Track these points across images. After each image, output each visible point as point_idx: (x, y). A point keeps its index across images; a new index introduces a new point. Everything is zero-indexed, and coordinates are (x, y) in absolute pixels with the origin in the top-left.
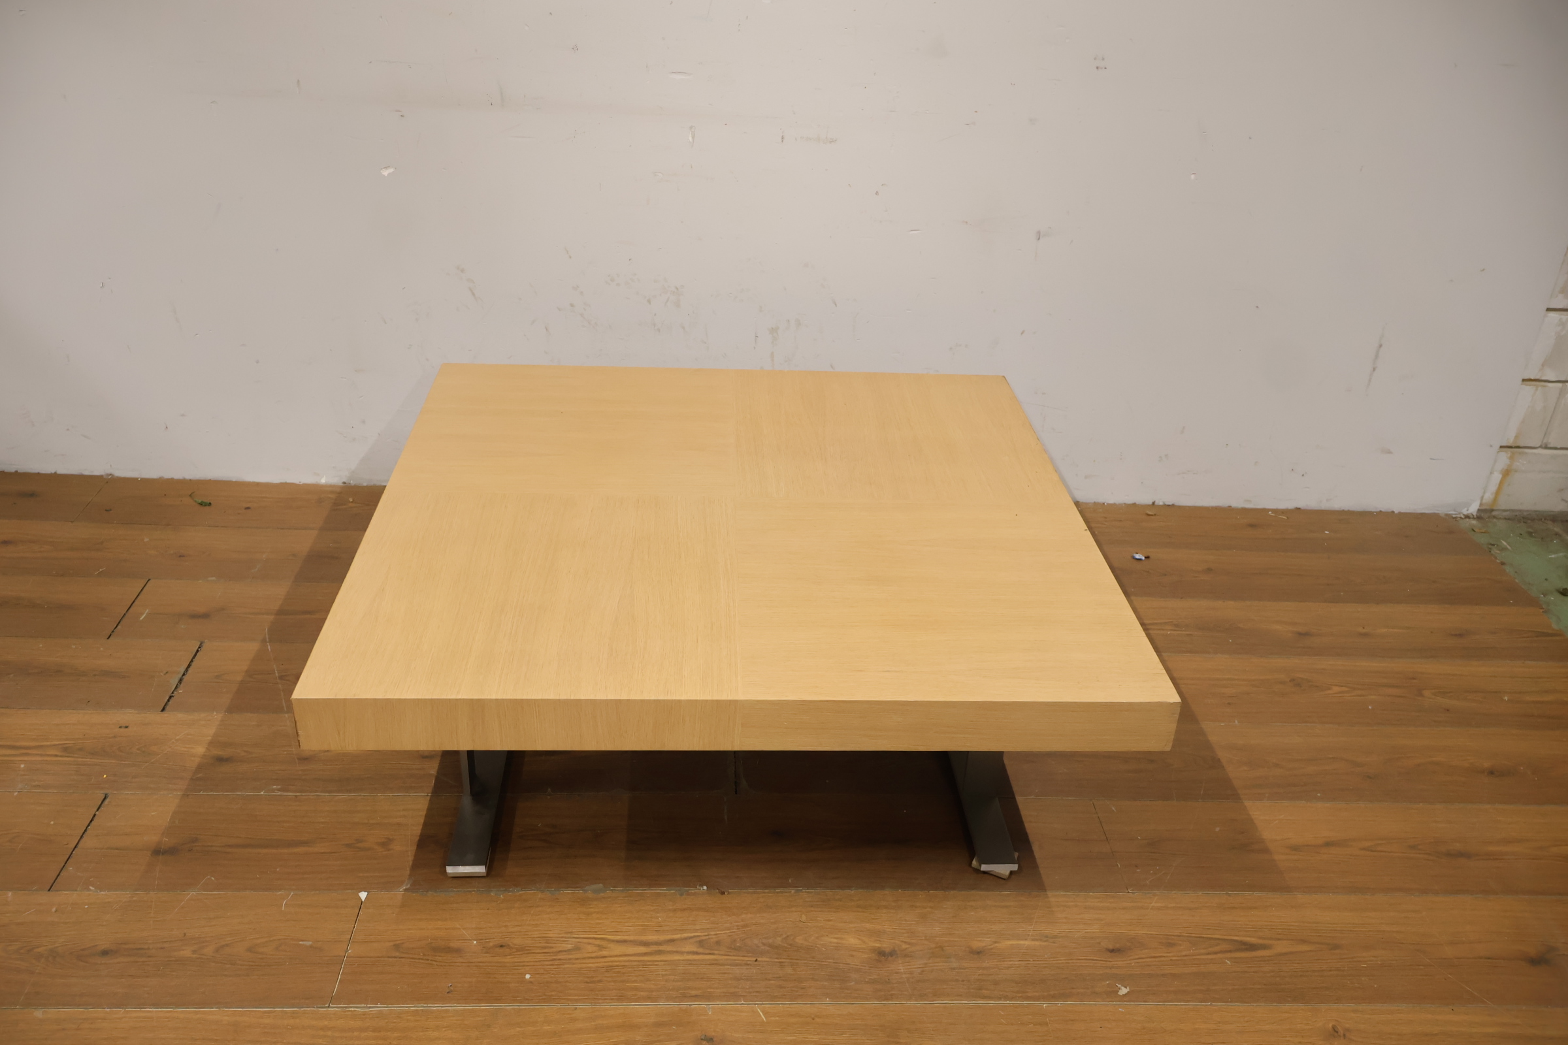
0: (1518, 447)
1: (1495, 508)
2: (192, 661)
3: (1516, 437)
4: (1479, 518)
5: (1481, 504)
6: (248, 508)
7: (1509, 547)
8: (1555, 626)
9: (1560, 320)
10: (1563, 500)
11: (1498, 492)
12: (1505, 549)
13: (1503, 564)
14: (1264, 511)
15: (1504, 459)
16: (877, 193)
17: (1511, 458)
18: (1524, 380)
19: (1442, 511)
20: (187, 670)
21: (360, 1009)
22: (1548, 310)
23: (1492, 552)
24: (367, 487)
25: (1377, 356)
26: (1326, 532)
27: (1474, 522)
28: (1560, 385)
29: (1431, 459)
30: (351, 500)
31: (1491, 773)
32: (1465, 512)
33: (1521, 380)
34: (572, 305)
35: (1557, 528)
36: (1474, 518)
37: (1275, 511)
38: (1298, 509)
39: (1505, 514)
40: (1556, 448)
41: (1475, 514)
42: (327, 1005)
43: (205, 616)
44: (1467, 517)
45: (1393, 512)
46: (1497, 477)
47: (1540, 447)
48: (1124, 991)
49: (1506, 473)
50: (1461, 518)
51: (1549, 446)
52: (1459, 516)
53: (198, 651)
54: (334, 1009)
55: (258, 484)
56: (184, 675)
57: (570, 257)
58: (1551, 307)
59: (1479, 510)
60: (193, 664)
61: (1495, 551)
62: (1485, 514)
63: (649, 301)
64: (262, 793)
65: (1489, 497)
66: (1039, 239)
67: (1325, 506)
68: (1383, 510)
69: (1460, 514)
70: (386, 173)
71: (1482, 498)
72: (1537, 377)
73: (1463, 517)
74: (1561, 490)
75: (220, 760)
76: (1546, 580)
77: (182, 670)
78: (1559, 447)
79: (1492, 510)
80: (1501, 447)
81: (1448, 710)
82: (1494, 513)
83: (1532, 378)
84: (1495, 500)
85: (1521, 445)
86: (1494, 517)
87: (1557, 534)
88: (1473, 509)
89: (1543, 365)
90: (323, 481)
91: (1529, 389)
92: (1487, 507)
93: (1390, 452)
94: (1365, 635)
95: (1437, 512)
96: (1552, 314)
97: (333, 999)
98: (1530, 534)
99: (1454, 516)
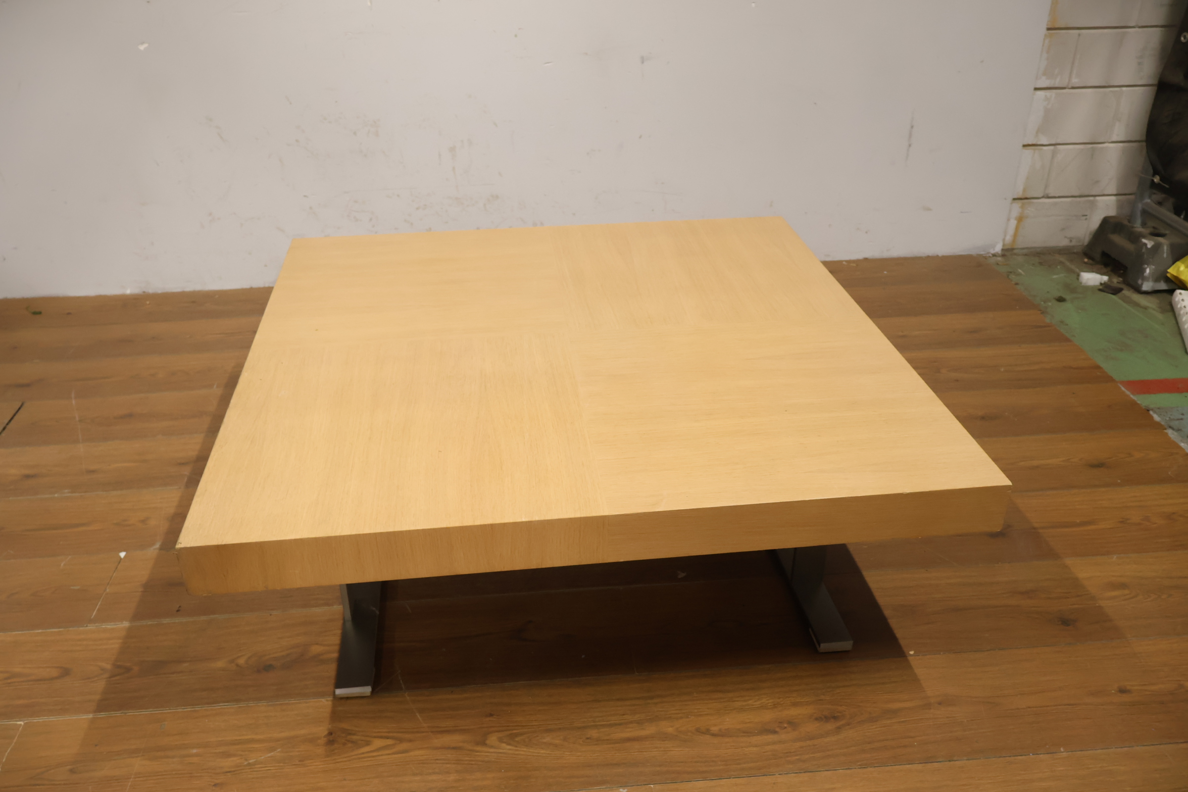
0: (1026, 198)
1: (1015, 247)
2: (15, 415)
3: (1024, 190)
4: (1003, 256)
5: (1004, 245)
6: (69, 314)
7: (1023, 273)
8: (1048, 320)
9: (1046, 96)
10: (1066, 237)
11: (1015, 235)
12: (1020, 274)
13: (1017, 284)
14: (840, 262)
15: (1017, 206)
16: (516, 36)
17: (1022, 207)
18: (1024, 146)
19: (974, 252)
20: (10, 421)
21: (109, 626)
22: (1036, 89)
23: (1010, 277)
24: (161, 294)
25: (910, 135)
26: (885, 272)
27: (999, 259)
28: (1052, 147)
29: (962, 212)
30: (148, 303)
31: (983, 418)
32: (992, 252)
33: (1021, 145)
34: (297, 141)
35: (1062, 259)
36: (999, 256)
37: (849, 262)
38: (866, 259)
39: (1025, 251)
40: (1055, 197)
41: (1000, 252)
42: (85, 625)
43: (28, 385)
44: (994, 255)
45: (938, 256)
46: (1013, 223)
47: (1043, 197)
48: (681, 575)
49: (1020, 219)
50: (990, 257)
51: (1050, 195)
52: (988, 255)
53: (19, 409)
54: (91, 627)
55: (79, 298)
56: (7, 424)
57: (291, 104)
58: (1038, 86)
59: (1003, 250)
60: (16, 418)
61: (1012, 276)
62: (1008, 252)
63: (355, 133)
64: (56, 495)
65: (1009, 238)
66: (643, 63)
67: (886, 255)
68: (930, 255)
69: (988, 253)
70: (142, 47)
71: (1004, 240)
72: (1034, 142)
73: (991, 255)
74: (1063, 229)
75: (28, 477)
76: (1048, 292)
77: (6, 421)
78: (1057, 195)
79: (1013, 249)
80: (1014, 199)
81: (957, 381)
82: (1015, 251)
83: (1030, 143)
84: (1014, 241)
85: (1028, 197)
86: (1015, 254)
87: (1061, 263)
88: (998, 249)
89: (1037, 133)
90: (128, 292)
91: (1028, 152)
92: (1010, 247)
93: (929, 209)
94: (904, 336)
95: (971, 253)
96: (1039, 93)
97: (91, 621)
98: (1041, 264)
99: (984, 255)
